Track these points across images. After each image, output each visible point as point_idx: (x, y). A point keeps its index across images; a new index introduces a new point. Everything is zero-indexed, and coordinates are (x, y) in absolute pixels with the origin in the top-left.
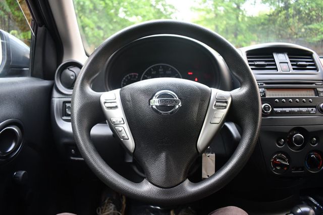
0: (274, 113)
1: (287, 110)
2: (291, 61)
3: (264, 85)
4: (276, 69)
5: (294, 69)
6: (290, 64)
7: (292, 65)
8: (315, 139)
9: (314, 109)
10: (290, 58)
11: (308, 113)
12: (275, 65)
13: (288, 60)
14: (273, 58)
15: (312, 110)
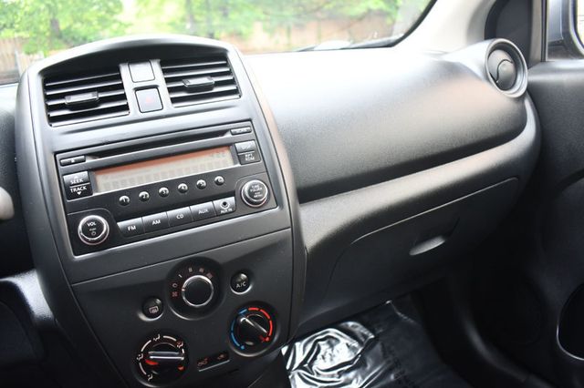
0: (117, 237)
1: (155, 218)
2: (168, 80)
3: (89, 161)
4: (126, 108)
5: (174, 100)
6: (163, 87)
7: (171, 90)
8: (243, 276)
9: (231, 200)
10: (165, 72)
11: (214, 216)
12: (123, 97)
13: (160, 79)
14: (119, 77)
15: (225, 204)
